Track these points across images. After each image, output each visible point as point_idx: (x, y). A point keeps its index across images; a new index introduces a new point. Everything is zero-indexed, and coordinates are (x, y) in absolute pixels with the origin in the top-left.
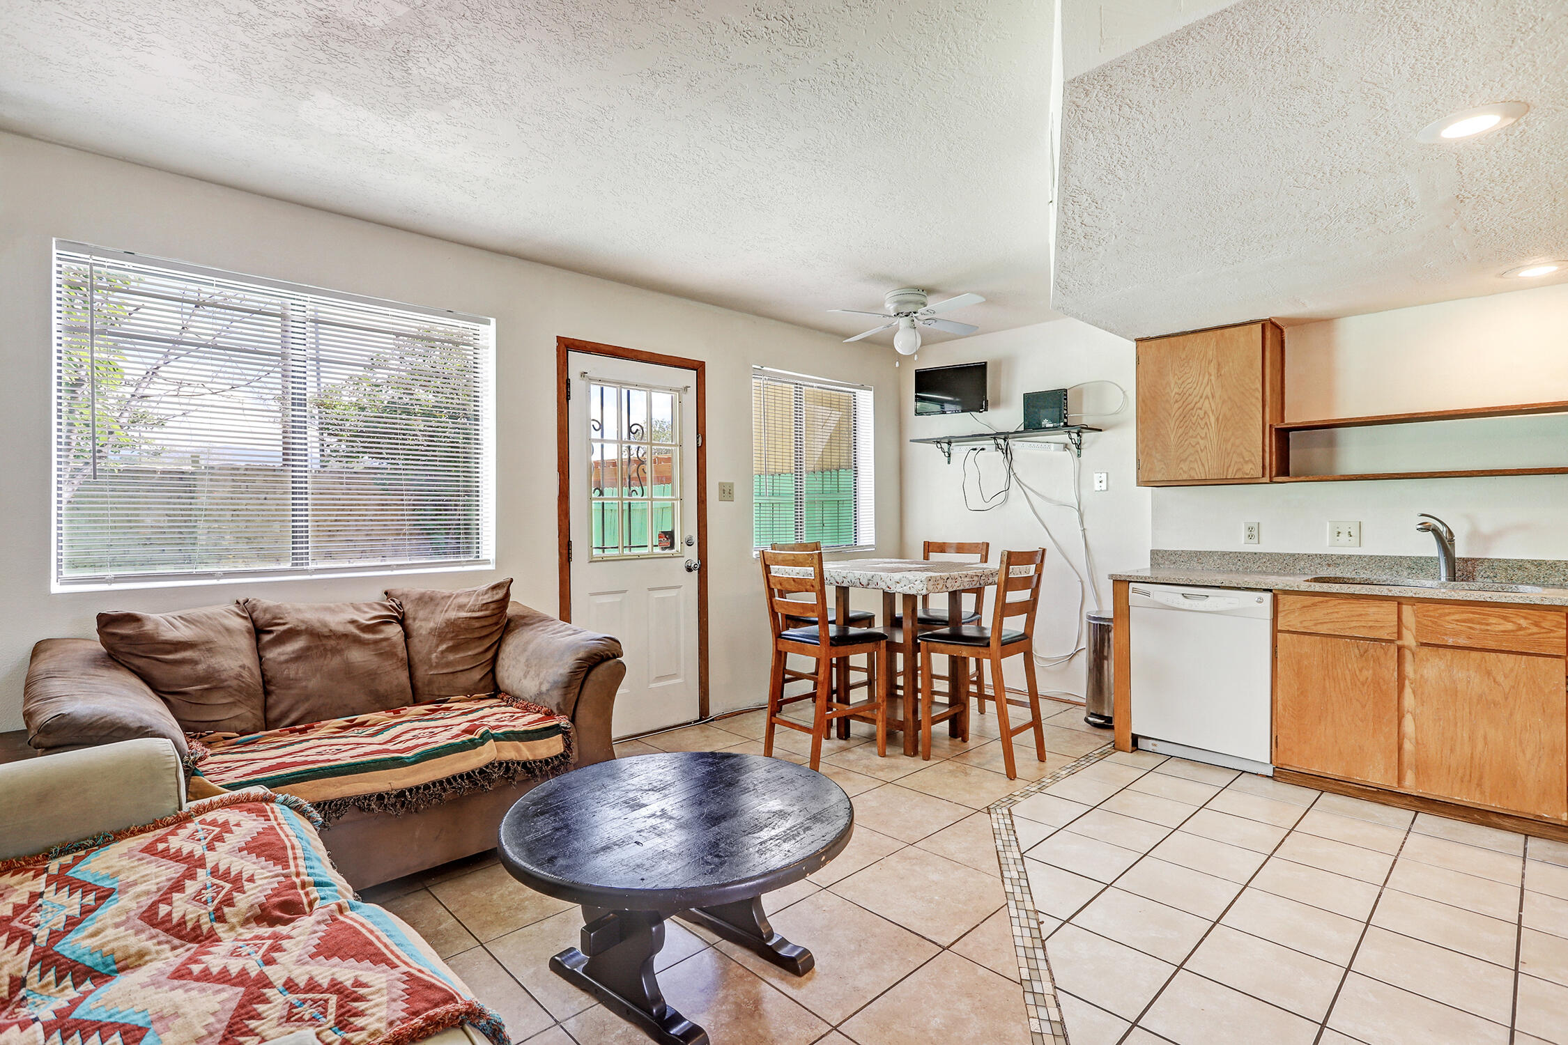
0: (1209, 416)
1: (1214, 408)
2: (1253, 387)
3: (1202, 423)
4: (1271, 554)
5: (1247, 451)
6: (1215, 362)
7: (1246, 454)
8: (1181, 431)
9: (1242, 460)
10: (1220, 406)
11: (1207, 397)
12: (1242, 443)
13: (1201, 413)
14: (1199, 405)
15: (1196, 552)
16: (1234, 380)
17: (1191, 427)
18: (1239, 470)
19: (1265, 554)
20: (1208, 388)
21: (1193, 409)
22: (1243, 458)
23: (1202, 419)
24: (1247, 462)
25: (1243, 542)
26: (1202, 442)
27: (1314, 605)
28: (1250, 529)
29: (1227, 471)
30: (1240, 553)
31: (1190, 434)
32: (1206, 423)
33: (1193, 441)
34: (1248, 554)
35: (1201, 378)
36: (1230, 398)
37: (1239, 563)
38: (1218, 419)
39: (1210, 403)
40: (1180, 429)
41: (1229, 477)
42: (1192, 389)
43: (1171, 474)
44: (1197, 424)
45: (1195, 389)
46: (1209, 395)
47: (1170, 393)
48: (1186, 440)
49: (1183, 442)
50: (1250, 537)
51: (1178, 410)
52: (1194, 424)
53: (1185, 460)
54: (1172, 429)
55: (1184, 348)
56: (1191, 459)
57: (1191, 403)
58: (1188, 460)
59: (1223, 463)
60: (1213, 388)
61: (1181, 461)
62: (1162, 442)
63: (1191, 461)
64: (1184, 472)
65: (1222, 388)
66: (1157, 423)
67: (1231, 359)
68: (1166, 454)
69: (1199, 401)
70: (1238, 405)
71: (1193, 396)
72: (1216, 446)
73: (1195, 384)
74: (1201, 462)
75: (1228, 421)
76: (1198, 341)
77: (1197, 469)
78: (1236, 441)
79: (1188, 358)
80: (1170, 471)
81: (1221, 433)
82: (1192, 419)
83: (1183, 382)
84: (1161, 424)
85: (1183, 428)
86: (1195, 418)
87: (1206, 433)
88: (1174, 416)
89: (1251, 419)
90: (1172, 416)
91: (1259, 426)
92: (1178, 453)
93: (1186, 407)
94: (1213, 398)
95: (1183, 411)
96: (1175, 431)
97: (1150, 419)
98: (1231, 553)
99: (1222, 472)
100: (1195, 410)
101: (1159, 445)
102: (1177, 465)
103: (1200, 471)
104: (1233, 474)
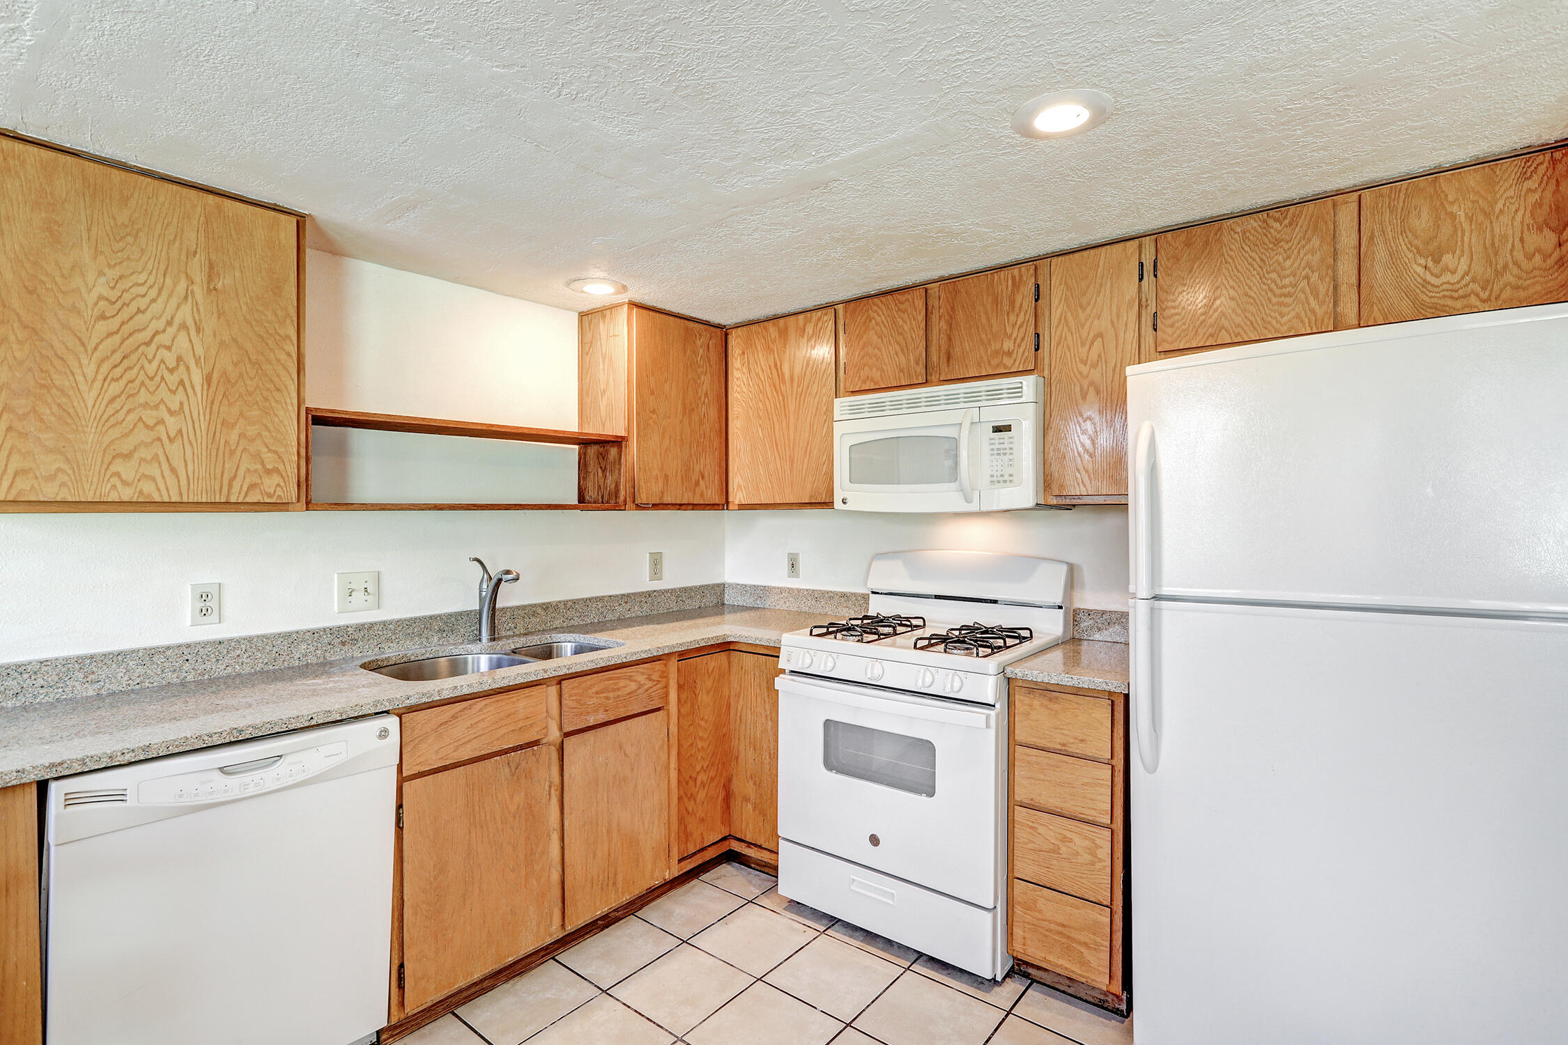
0: (188, 368)
1: (200, 351)
2: (282, 332)
3: (172, 380)
5: (270, 451)
6: (200, 257)
7: (269, 458)
8: (115, 388)
9: (259, 467)
10: (213, 352)
11: (184, 326)
12: (259, 434)
13: (170, 359)
14: (164, 339)
16: (244, 308)
17: (143, 383)
18: (252, 486)
20: (186, 309)
21: (148, 344)
22: (262, 463)
23: (171, 371)
24: (269, 472)
25: (189, 624)
26: (171, 422)
28: (204, 597)
29: (230, 486)
30: (188, 646)
31: (143, 397)
32: (181, 382)
33: (150, 417)
34: (205, 644)
35: (168, 281)
36: (234, 340)
37: (187, 666)
38: (208, 379)
39: (191, 341)
40: (113, 384)
41: (233, 499)
42: (147, 300)
43: (87, 486)
44: (158, 378)
45: (153, 301)
46: (190, 323)
47: (83, 290)
48: (129, 411)
49: (122, 413)
50: (204, 612)
51: (107, 337)
52: (151, 379)
53: (127, 456)
54: (90, 378)
55: (125, 200)
56: (143, 456)
57: (144, 329)
58: (136, 455)
59: (219, 471)
60: (198, 309)
61: (114, 457)
62: (59, 405)
63: (142, 460)
64: (124, 483)
65: (219, 318)
66: (42, 356)
67: (237, 265)
68: (71, 437)
69: (164, 331)
70: (253, 358)
71: (148, 315)
72: (204, 433)
73: (156, 289)
74: (170, 465)
75: (232, 387)
76: (162, 199)
77: (159, 479)
78: (248, 428)
79: (136, 227)
80: (84, 479)
81: (215, 408)
82: (146, 364)
83: (121, 277)
84: (57, 362)
85: (122, 383)
86: (155, 364)
87: (181, 404)
88: (96, 348)
89: (278, 390)
90: (90, 347)
91: (290, 408)
92: (107, 439)
93: (131, 334)
94: (198, 330)
95: (122, 343)
96: (98, 385)
97: (19, 342)
98: (168, 648)
99: (217, 488)
100: (153, 346)
101: (48, 411)
102: (105, 466)
103: (166, 483)
104: (243, 494)
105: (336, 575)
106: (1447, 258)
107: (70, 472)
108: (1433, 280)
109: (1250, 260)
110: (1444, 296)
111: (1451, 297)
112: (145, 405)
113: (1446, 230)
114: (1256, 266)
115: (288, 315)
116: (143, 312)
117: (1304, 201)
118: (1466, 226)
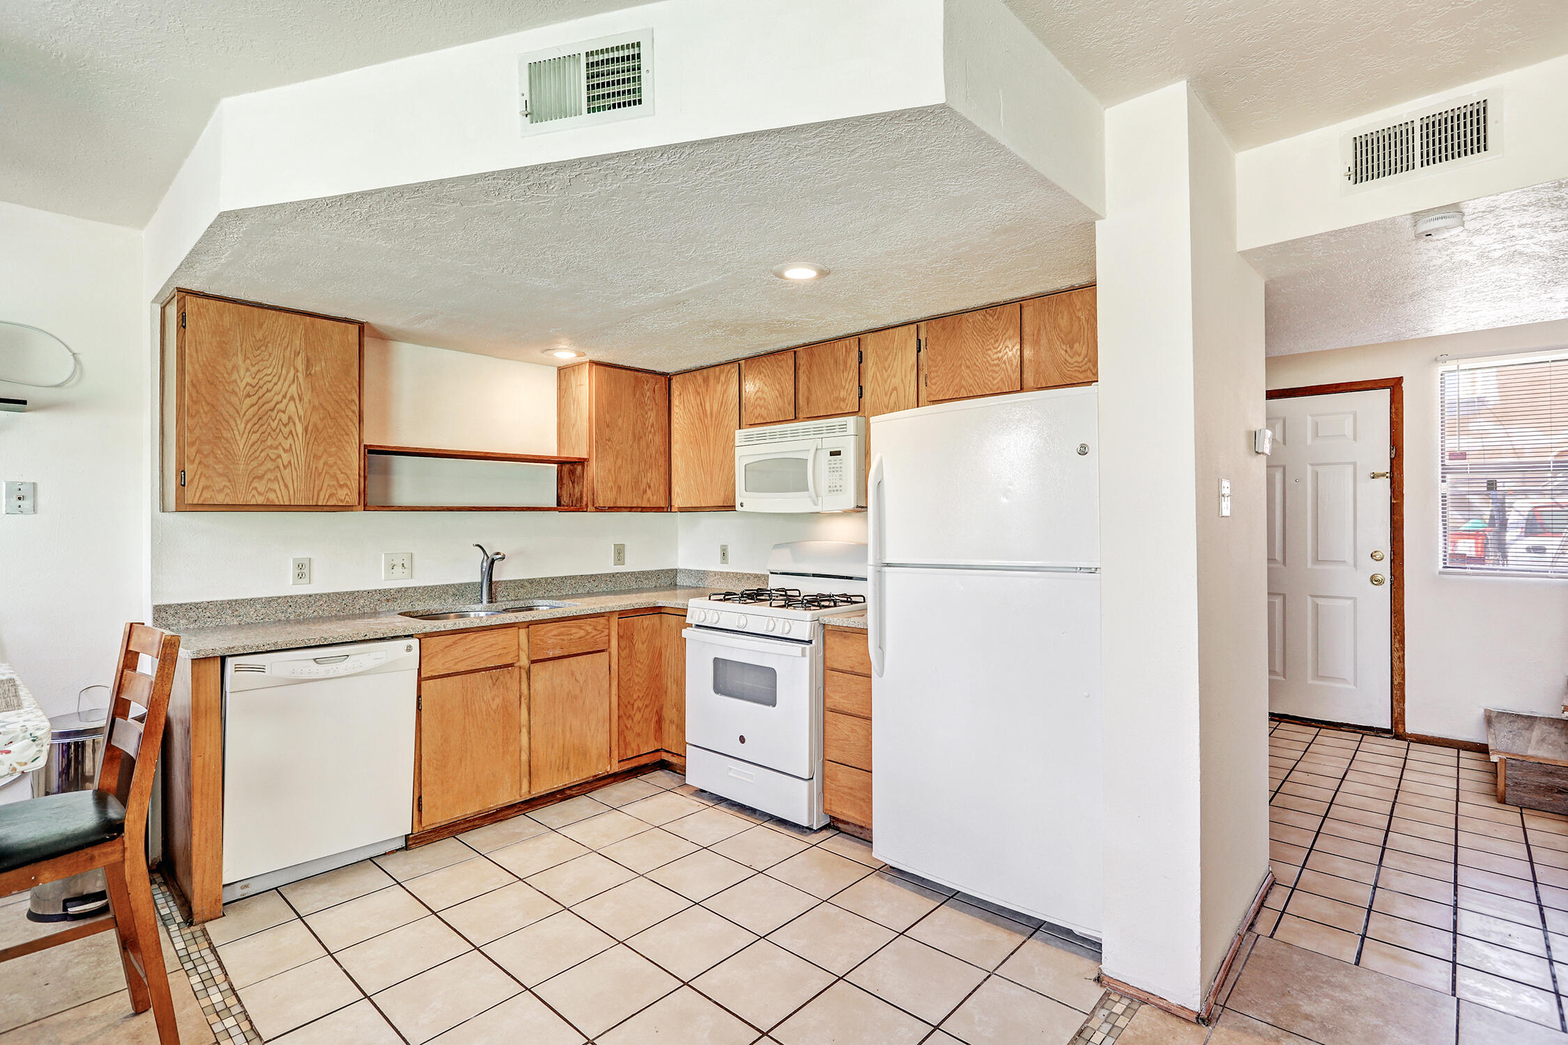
0: (294, 424)
1: (301, 412)
2: (349, 398)
3: (286, 431)
4: (328, 595)
5: (342, 473)
6: (302, 355)
7: (341, 476)
8: (254, 437)
9: (335, 483)
10: (309, 413)
11: (292, 398)
12: (335, 463)
13: (285, 418)
14: (281, 406)
16: (327, 384)
17: (269, 434)
18: (331, 495)
19: (321, 595)
20: (294, 387)
21: (272, 410)
22: (338, 481)
23: (285, 426)
24: (341, 486)
25: (291, 583)
26: (284, 456)
27: (455, 643)
28: (300, 566)
29: (318, 496)
30: (291, 597)
31: (269, 442)
32: (291, 432)
33: (273, 454)
34: (301, 597)
35: (284, 372)
36: (321, 405)
37: (290, 610)
38: (306, 430)
39: (296, 407)
40: (254, 435)
41: (320, 504)
42: (272, 383)
43: (239, 496)
44: (278, 430)
45: (276, 384)
46: (296, 396)
47: (238, 381)
48: (262, 451)
49: (258, 452)
50: (300, 576)
51: (250, 407)
52: (274, 431)
53: (260, 478)
54: (241, 432)
55: (261, 326)
56: (269, 477)
57: (271, 401)
58: (266, 477)
59: (312, 486)
60: (300, 387)
61: (254, 478)
62: (225, 448)
63: (269, 479)
64: (260, 494)
65: (312, 391)
66: (217, 420)
67: (323, 358)
68: (231, 466)
69: (281, 402)
70: (332, 415)
71: (273, 392)
72: (303, 464)
73: (277, 377)
74: (284, 483)
75: (320, 433)
76: (281, 322)
77: (278, 491)
78: (329, 459)
79: (266, 340)
80: (238, 491)
81: (310, 447)
82: (272, 423)
83: (258, 371)
84: (224, 423)
85: (259, 434)
86: (276, 422)
87: (291, 445)
88: (245, 414)
89: (347, 435)
90: (242, 414)
91: (354, 445)
92: (250, 467)
93: (263, 405)
94: (300, 400)
95: (258, 410)
96: (245, 436)
97: (205, 413)
98: (279, 598)
99: (311, 497)
100: (275, 411)
101: (219, 452)
102: (249, 484)
103: (281, 493)
104: (326, 500)
105: (383, 555)
106: (1076, 345)
107: (231, 487)
108: (1070, 360)
109: (977, 342)
110: (1075, 370)
111: (1078, 371)
112: (271, 447)
113: (1076, 328)
114: (980, 346)
115: (353, 387)
116: (270, 391)
117: (1005, 303)
118: (1085, 325)
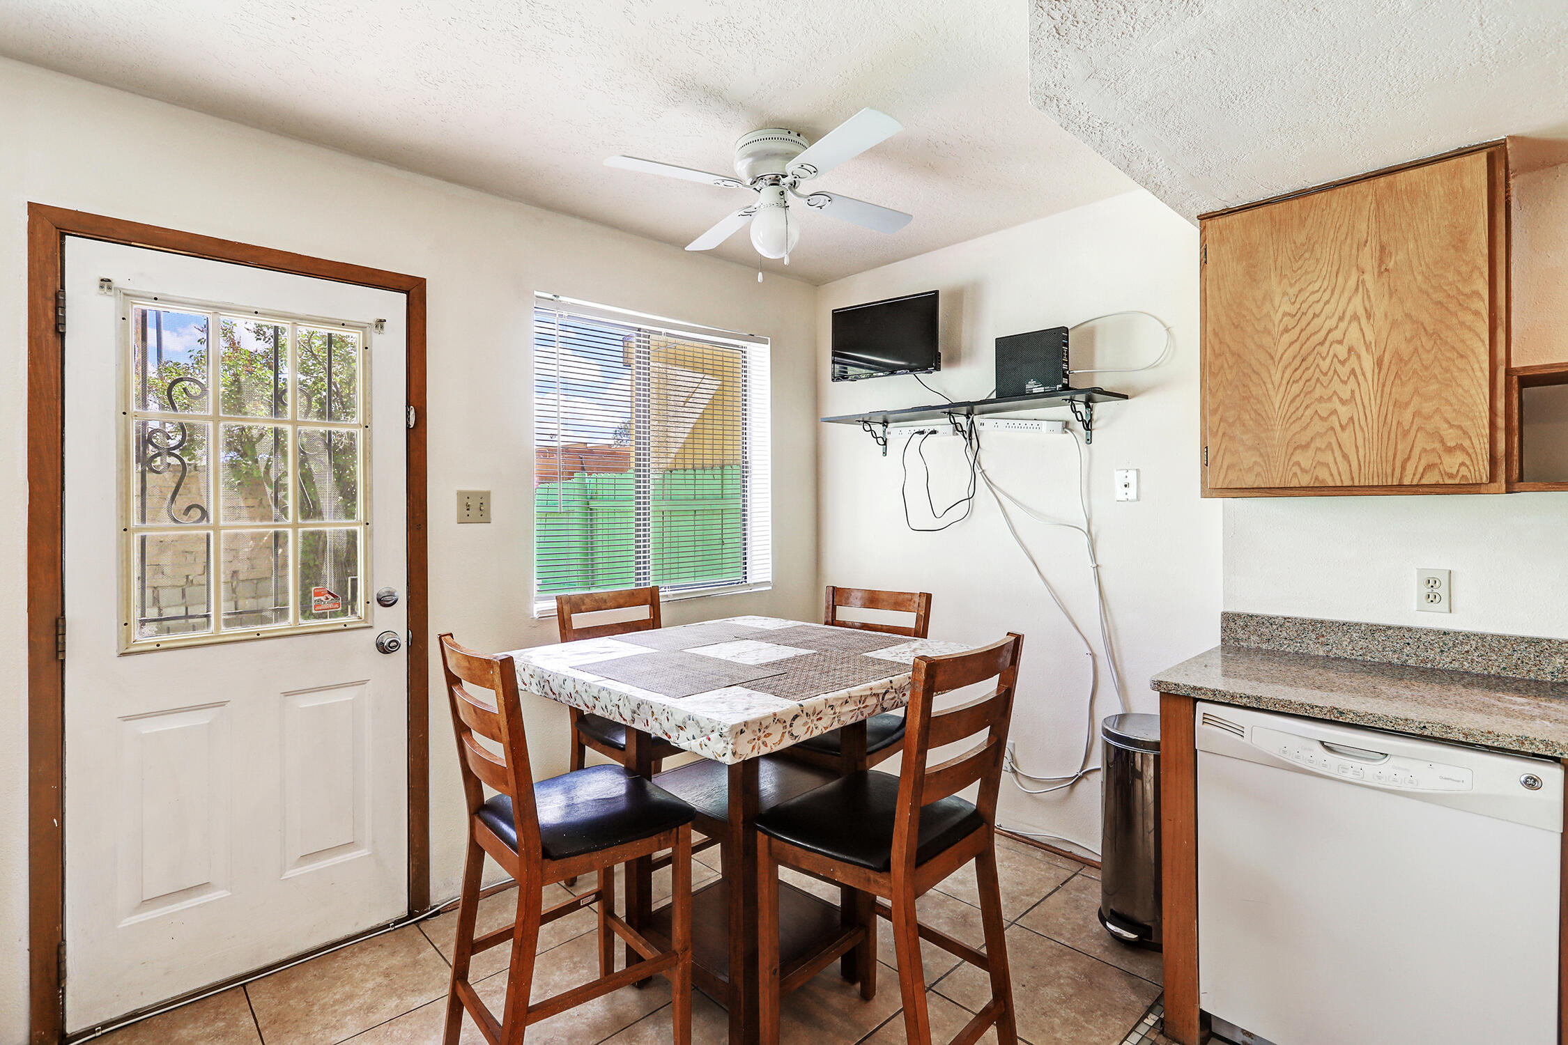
0: (1359, 357)
1: (1370, 337)
2: (1466, 289)
3: (1344, 371)
4: (1483, 637)
5: (1451, 426)
6: (1373, 243)
7: (1450, 434)
8: (1296, 389)
9: (1437, 445)
10: (1384, 335)
11: (1355, 317)
12: (1438, 410)
13: (1341, 351)
14: (1337, 335)
15: (1314, 622)
16: (1419, 278)
17: (1318, 380)
18: (1429, 467)
19: (1467, 636)
20: (1357, 300)
21: (1322, 344)
22: (1442, 442)
23: (1343, 363)
24: (1450, 450)
25: (1415, 608)
26: (1344, 412)
28: (1431, 583)
29: (1403, 468)
30: (1409, 630)
31: (1319, 391)
32: (1353, 372)
33: (1324, 409)
34: (1428, 632)
35: (1341, 278)
36: (1408, 316)
37: (1407, 650)
38: (1379, 363)
39: (1361, 330)
40: (1294, 385)
41: (1407, 482)
42: (1321, 303)
43: (1275, 475)
44: (1331, 372)
45: (1327, 302)
46: (1361, 312)
47: (1272, 313)
48: (1307, 407)
49: (1301, 410)
50: (1431, 597)
51: (1290, 346)
52: (1326, 374)
53: (1306, 447)
54: (1277, 384)
55: (1303, 222)
56: (1318, 445)
57: (1319, 331)
58: (1312, 445)
59: (1391, 454)
60: (1369, 297)
61: (1295, 449)
62: (1256, 411)
63: (1318, 449)
64: (1304, 471)
65: (1391, 297)
66: (1244, 374)
67: (1411, 236)
68: (1263, 435)
69: (1337, 327)
70: (1430, 329)
71: (1323, 316)
72: (1375, 417)
73: (1329, 292)
74: (1342, 451)
75: (1405, 365)
76: (1334, 205)
77: (1332, 465)
78: (1424, 405)
79: (1312, 242)
80: (1273, 469)
81: (1387, 389)
82: (1321, 363)
83: (1300, 291)
84: (1254, 377)
85: (1301, 383)
86: (1328, 360)
87: (1353, 392)
88: (1281, 358)
89: (1462, 356)
90: (1277, 359)
91: (1479, 374)
92: (1290, 434)
93: (1308, 339)
94: (1369, 317)
95: (1301, 348)
96: (1282, 389)
97: (1231, 368)
98: (1389, 628)
99: (1389, 471)
100: (1327, 344)
101: (1248, 417)
102: (1288, 457)
103: (1338, 468)
104: (1418, 476)
107: (1263, 464)
112: (1321, 399)
115: (1475, 268)
116: (1318, 316)
